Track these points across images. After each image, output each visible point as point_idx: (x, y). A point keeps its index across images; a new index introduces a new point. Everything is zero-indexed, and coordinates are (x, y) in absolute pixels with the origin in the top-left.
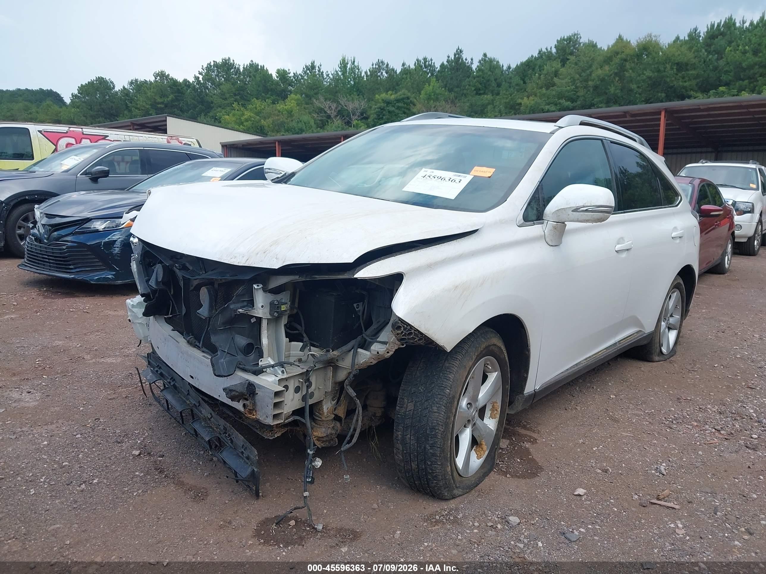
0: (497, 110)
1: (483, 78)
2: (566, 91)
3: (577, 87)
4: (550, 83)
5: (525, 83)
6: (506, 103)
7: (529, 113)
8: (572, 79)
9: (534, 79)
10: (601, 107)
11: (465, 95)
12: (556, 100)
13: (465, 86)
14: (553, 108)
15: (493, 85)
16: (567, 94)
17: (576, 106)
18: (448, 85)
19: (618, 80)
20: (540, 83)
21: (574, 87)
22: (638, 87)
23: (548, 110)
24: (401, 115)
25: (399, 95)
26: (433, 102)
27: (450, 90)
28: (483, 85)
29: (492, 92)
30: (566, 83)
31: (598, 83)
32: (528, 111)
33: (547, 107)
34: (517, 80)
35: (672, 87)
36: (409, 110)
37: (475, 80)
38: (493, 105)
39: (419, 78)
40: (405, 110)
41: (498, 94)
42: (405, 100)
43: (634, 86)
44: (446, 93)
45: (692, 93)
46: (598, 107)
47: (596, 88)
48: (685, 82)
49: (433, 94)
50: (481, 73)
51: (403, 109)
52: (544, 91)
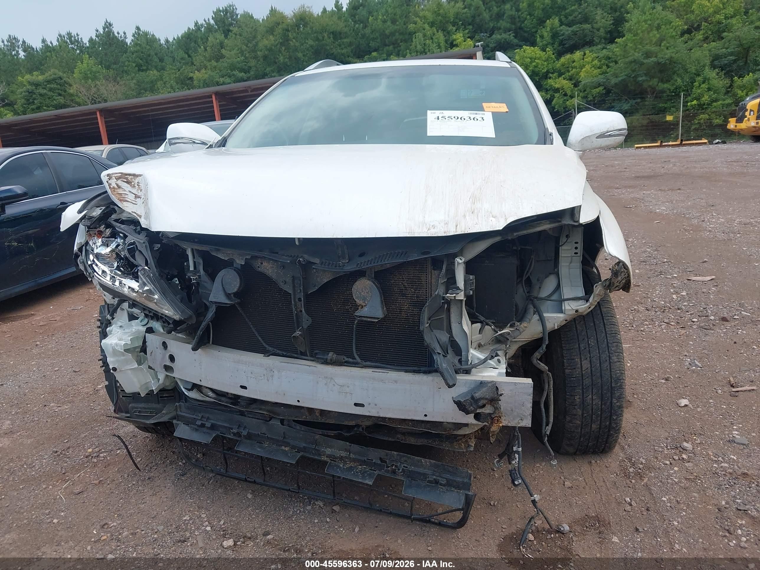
0: (168, 86)
1: (142, 53)
2: (238, 62)
3: (246, 58)
4: (218, 55)
5: (189, 56)
6: (176, 78)
7: (204, 87)
8: (239, 50)
9: (200, 52)
10: (274, 77)
11: (126, 72)
12: (229, 72)
13: (124, 63)
14: (228, 80)
15: (156, 60)
16: (239, 66)
17: (250, 77)
18: (103, 62)
19: (285, 49)
20: (207, 56)
21: (243, 58)
22: (304, 55)
23: (223, 82)
24: (56, 98)
25: (49, 74)
26: (92, 81)
27: (108, 68)
28: (144, 61)
29: (156, 68)
30: (235, 54)
31: (266, 53)
32: (201, 85)
33: (222, 80)
34: (181, 53)
35: (333, 54)
36: (65, 91)
37: (134, 56)
38: (163, 80)
39: (67, 55)
40: (60, 92)
41: (163, 69)
42: (57, 81)
43: (300, 55)
44: (104, 71)
45: (350, 59)
46: (271, 77)
47: (265, 57)
48: (342, 49)
49: (89, 72)
50: (138, 48)
51: (57, 91)
52: (214, 63)
